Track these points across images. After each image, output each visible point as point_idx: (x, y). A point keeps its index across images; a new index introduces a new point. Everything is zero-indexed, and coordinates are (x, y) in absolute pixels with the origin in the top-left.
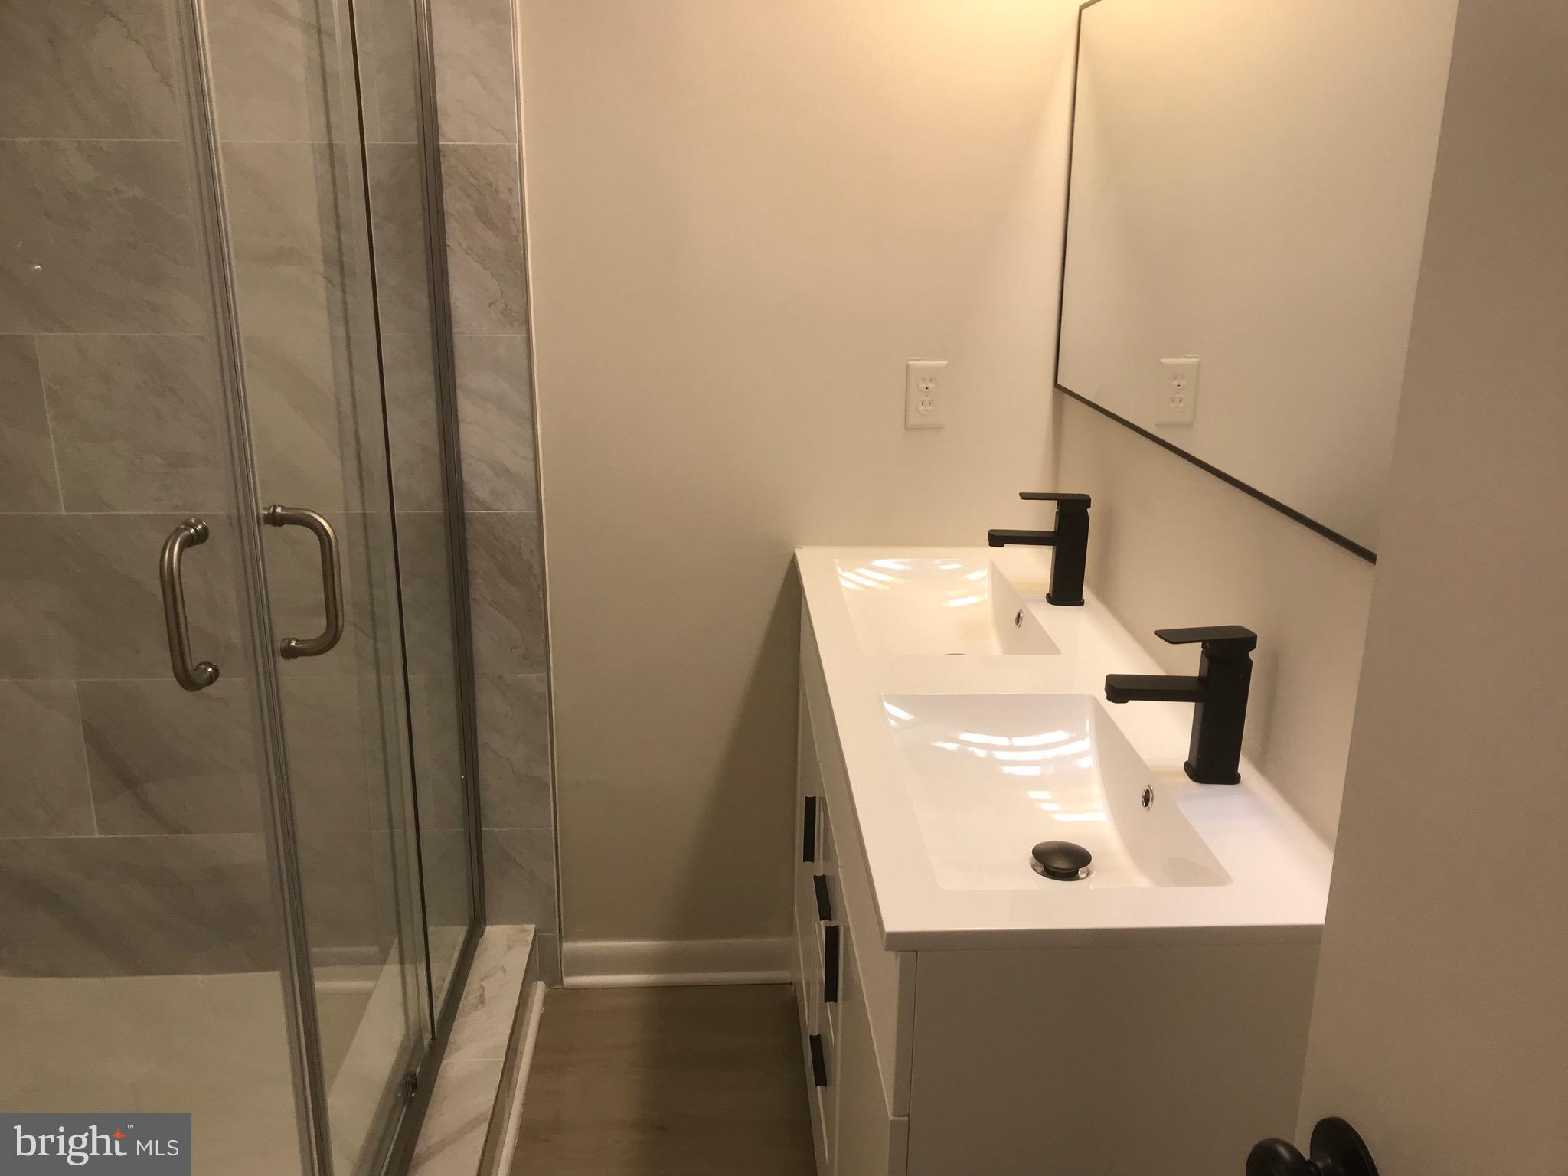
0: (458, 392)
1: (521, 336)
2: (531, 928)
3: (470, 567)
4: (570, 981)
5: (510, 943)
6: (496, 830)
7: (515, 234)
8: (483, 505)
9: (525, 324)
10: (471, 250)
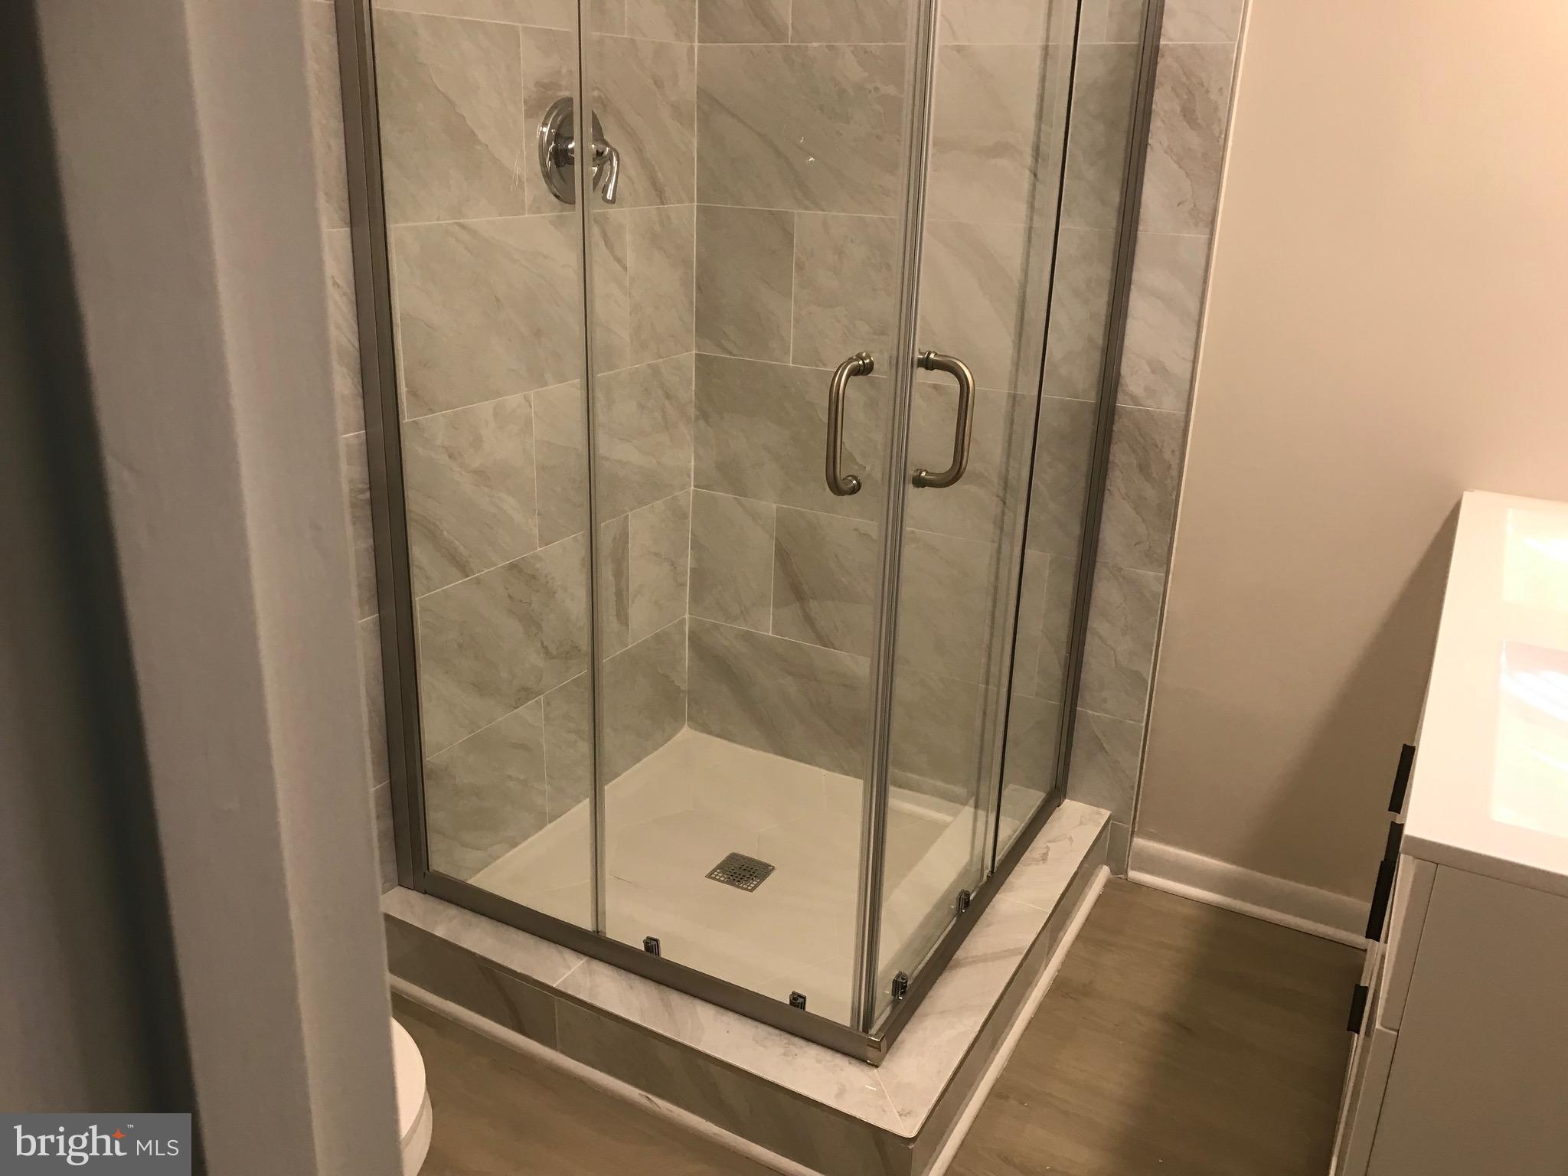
0: (1132, 287)
1: (1204, 237)
2: (1106, 814)
3: (1111, 458)
4: (1134, 875)
5: (1083, 820)
6: (1090, 712)
7: (1217, 134)
8: (1135, 400)
9: (1210, 226)
10: (1172, 151)
